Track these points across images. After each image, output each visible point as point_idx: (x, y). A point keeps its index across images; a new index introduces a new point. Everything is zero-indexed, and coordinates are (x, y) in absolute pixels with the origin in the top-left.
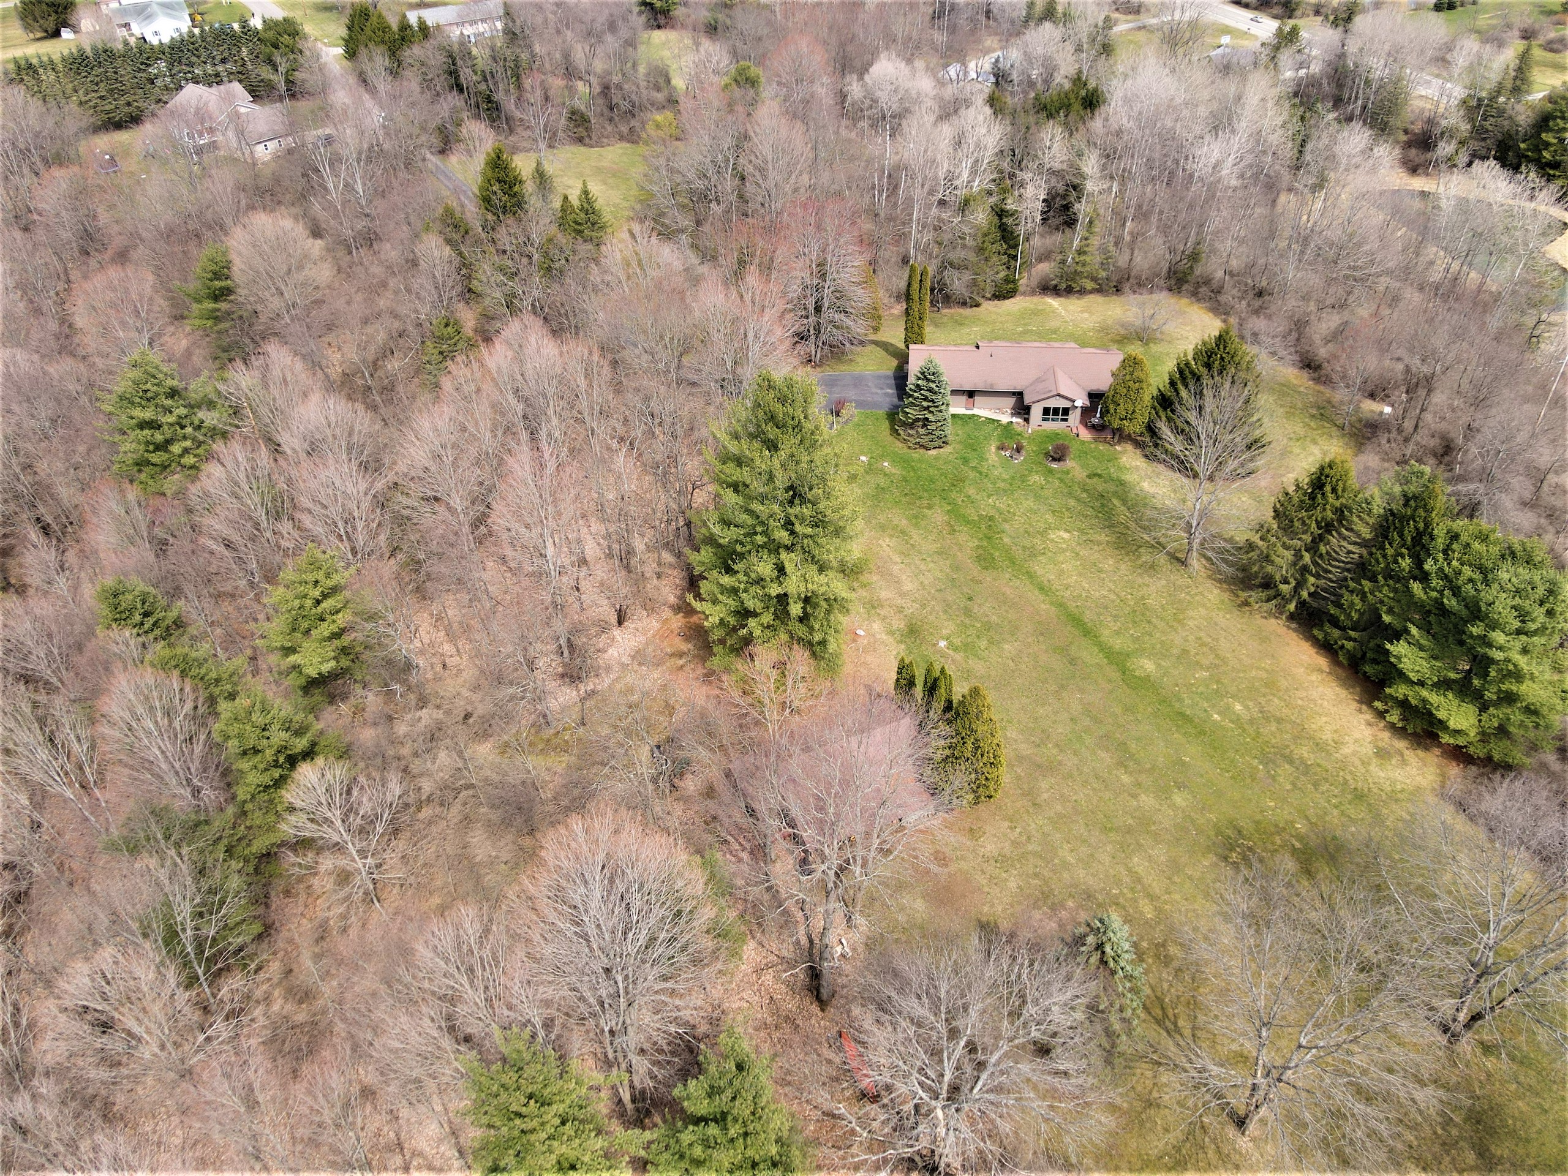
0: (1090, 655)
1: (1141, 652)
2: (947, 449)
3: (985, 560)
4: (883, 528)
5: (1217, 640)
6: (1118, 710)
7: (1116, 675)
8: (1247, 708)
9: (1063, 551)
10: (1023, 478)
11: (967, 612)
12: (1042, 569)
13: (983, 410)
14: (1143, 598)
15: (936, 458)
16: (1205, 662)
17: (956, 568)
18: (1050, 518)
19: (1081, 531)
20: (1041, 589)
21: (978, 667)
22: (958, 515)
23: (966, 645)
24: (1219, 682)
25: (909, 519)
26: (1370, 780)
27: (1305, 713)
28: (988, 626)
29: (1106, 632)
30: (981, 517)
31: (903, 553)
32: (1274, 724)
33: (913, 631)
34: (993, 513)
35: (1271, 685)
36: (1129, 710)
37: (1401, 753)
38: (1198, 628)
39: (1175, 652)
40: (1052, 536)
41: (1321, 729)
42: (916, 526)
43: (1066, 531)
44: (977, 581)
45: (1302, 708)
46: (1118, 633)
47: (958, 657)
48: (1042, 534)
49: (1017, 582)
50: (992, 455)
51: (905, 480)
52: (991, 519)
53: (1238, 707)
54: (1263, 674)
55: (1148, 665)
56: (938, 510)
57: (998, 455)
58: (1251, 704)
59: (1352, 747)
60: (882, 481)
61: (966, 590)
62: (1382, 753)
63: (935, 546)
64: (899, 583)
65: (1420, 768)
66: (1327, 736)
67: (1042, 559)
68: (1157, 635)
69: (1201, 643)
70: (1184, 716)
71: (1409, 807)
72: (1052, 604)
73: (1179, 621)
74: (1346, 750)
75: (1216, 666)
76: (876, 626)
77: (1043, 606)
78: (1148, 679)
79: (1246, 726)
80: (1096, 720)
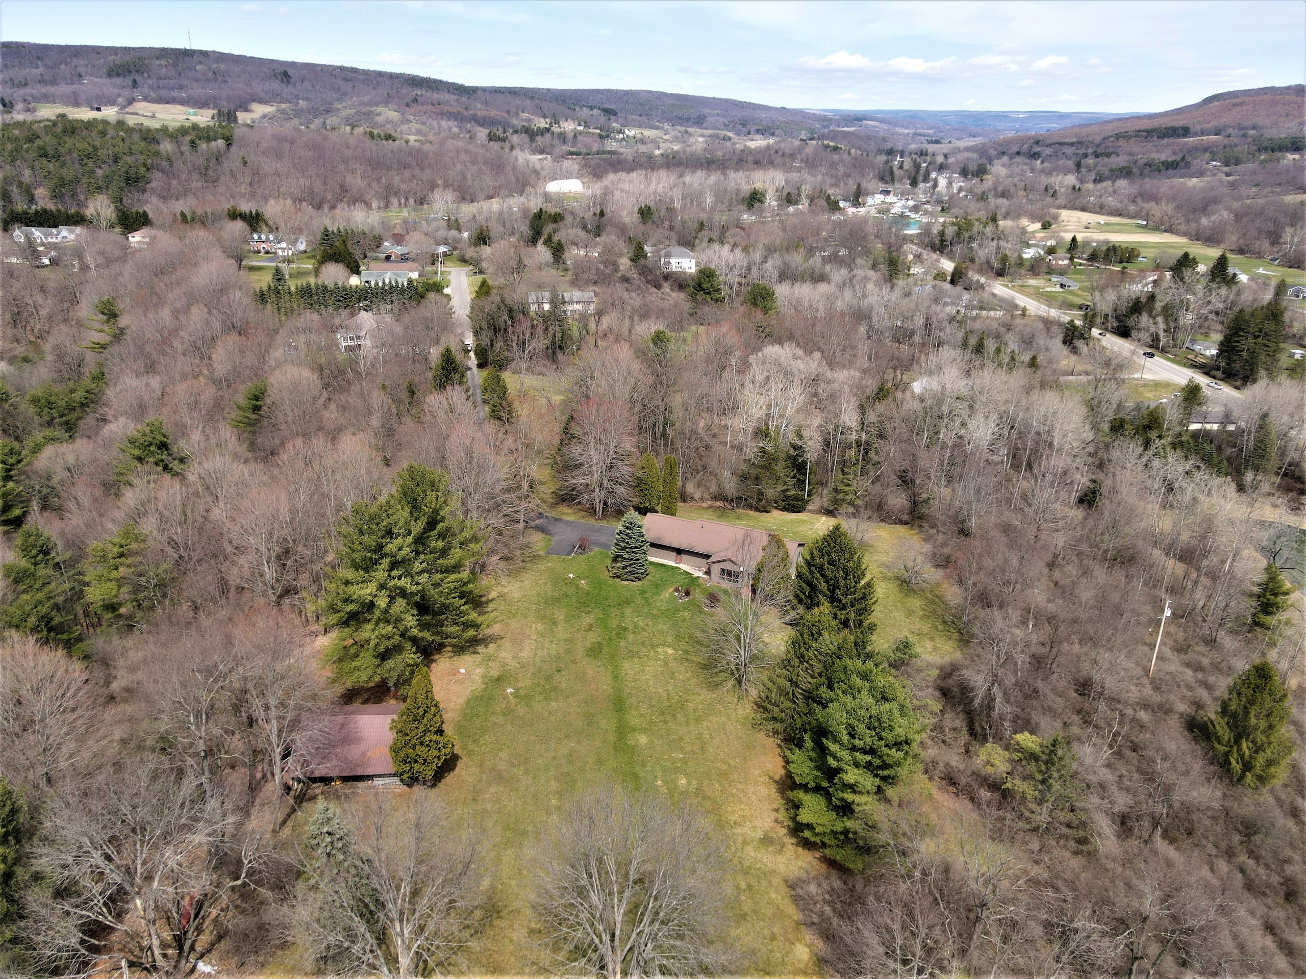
0: (607, 723)
1: (645, 730)
2: (639, 583)
3: (594, 652)
4: (544, 617)
5: (712, 738)
6: (591, 760)
7: (612, 738)
8: (689, 783)
9: (659, 659)
10: (677, 611)
11: (548, 678)
12: (629, 667)
13: (686, 566)
14: (687, 701)
15: (624, 587)
16: (689, 749)
17: (568, 651)
18: (670, 640)
19: (686, 652)
20: (616, 677)
21: (521, 710)
22: (603, 622)
23: (526, 696)
24: (686, 763)
25: (566, 617)
26: (739, 854)
27: (730, 799)
28: (554, 689)
29: (634, 713)
30: (619, 626)
31: (541, 634)
32: (699, 799)
33: (500, 680)
34: (630, 626)
35: (723, 775)
36: (600, 762)
37: (783, 845)
38: (708, 728)
39: (672, 737)
40: (660, 650)
41: (734, 812)
42: (567, 621)
43: (675, 649)
44: (574, 662)
45: (733, 795)
46: (642, 715)
47: (513, 701)
48: (653, 646)
49: (602, 669)
50: (667, 593)
51: (588, 594)
52: (625, 629)
53: (683, 781)
54: (725, 767)
55: (643, 739)
56: (592, 616)
57: (671, 594)
58: (694, 782)
59: (746, 829)
60: (571, 591)
61: (562, 665)
62: (767, 840)
63: (566, 636)
64: (520, 650)
65: (790, 859)
66: (733, 818)
67: (636, 660)
68: (672, 725)
69: (699, 737)
70: (636, 776)
71: (753, 881)
72: (613, 687)
73: (697, 720)
74: (739, 830)
75: (694, 753)
76: (478, 671)
77: (605, 686)
78: (633, 748)
79: (676, 795)
80: (570, 762)
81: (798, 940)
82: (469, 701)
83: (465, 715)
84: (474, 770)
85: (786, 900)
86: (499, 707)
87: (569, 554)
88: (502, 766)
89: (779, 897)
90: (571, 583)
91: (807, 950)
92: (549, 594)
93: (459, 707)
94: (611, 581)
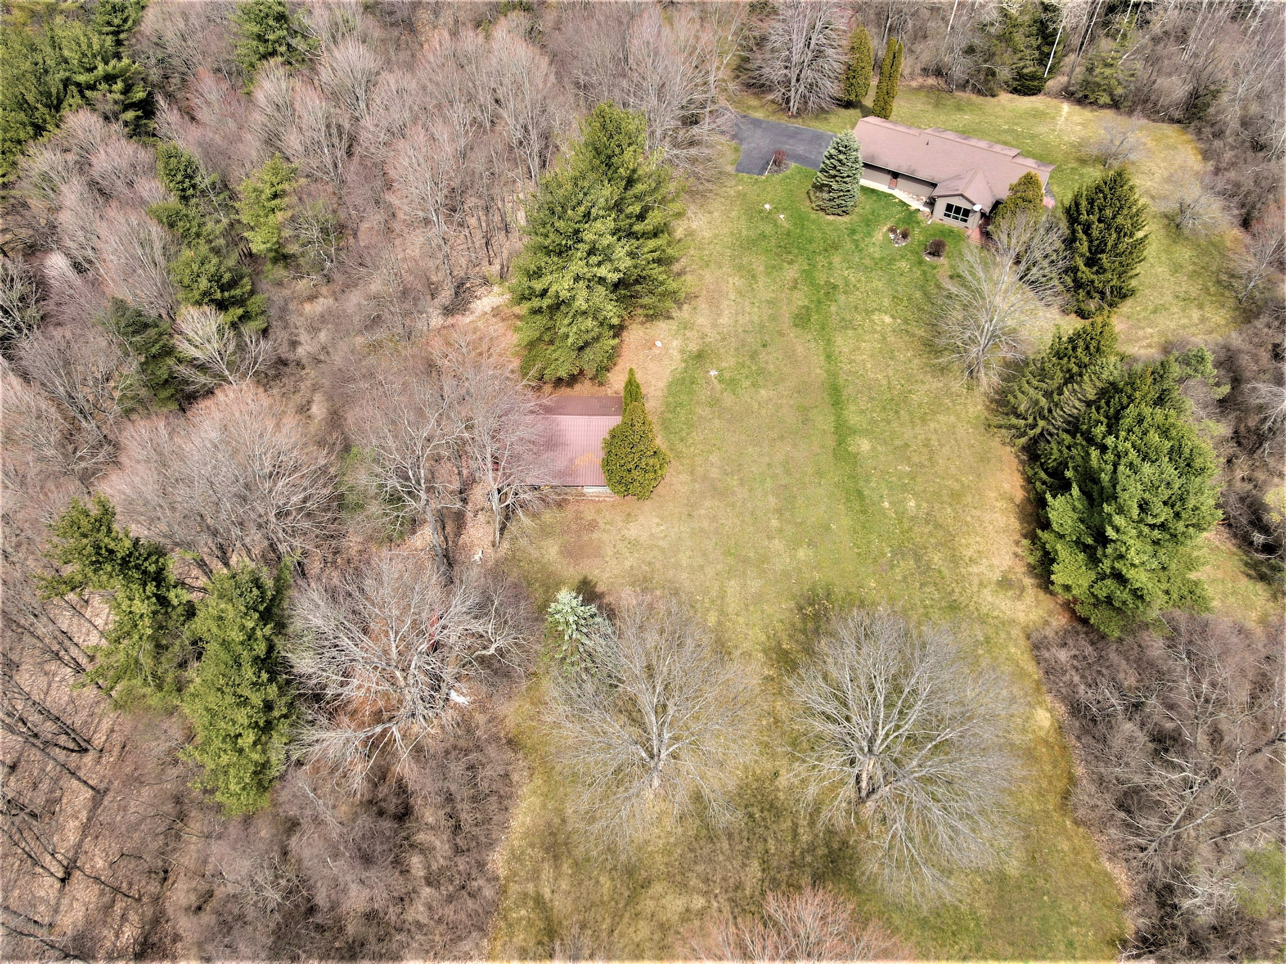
0: (824, 421)
1: (866, 433)
2: (846, 219)
3: (802, 320)
4: (741, 268)
5: (942, 445)
6: (810, 470)
7: (831, 442)
8: (918, 506)
9: (875, 332)
10: (892, 261)
11: (754, 355)
12: (842, 343)
13: (902, 193)
14: (910, 392)
15: (830, 223)
16: (916, 459)
17: (773, 318)
18: (886, 302)
19: (906, 321)
20: (829, 357)
21: (728, 399)
22: (808, 275)
23: (732, 380)
24: (913, 479)
25: (767, 267)
26: (975, 599)
27: (965, 529)
28: (761, 372)
29: (853, 408)
30: (827, 283)
31: (740, 293)
32: (930, 527)
33: (700, 356)
34: (840, 283)
35: (956, 496)
36: (819, 473)
37: (1023, 589)
38: (936, 431)
39: (897, 443)
40: (875, 317)
41: (968, 546)
42: (768, 274)
43: (892, 316)
44: (781, 334)
45: (967, 524)
46: (862, 412)
47: (718, 387)
48: (869, 312)
49: (813, 345)
50: (880, 234)
51: (788, 234)
52: (835, 287)
53: (912, 503)
54: (957, 486)
55: (865, 445)
56: (796, 267)
57: (885, 235)
58: (925, 505)
59: (982, 568)
60: (768, 229)
61: (767, 338)
62: (1005, 583)
63: (770, 295)
64: (719, 315)
65: (1030, 607)
66: (968, 553)
67: (850, 333)
68: (895, 425)
69: (927, 444)
70: (860, 494)
71: (990, 631)
72: (827, 371)
73: (924, 420)
74: (974, 569)
75: (922, 466)
76: (675, 343)
77: (818, 371)
78: (856, 456)
79: (905, 520)
80: (788, 472)
81: (1039, 703)
82: (670, 386)
83: (668, 404)
84: (684, 477)
85: (1026, 655)
86: (704, 394)
87: (761, 173)
88: (715, 473)
89: (1019, 652)
90: (768, 217)
91: (1048, 715)
92: (744, 233)
93: (660, 393)
94: (813, 216)
